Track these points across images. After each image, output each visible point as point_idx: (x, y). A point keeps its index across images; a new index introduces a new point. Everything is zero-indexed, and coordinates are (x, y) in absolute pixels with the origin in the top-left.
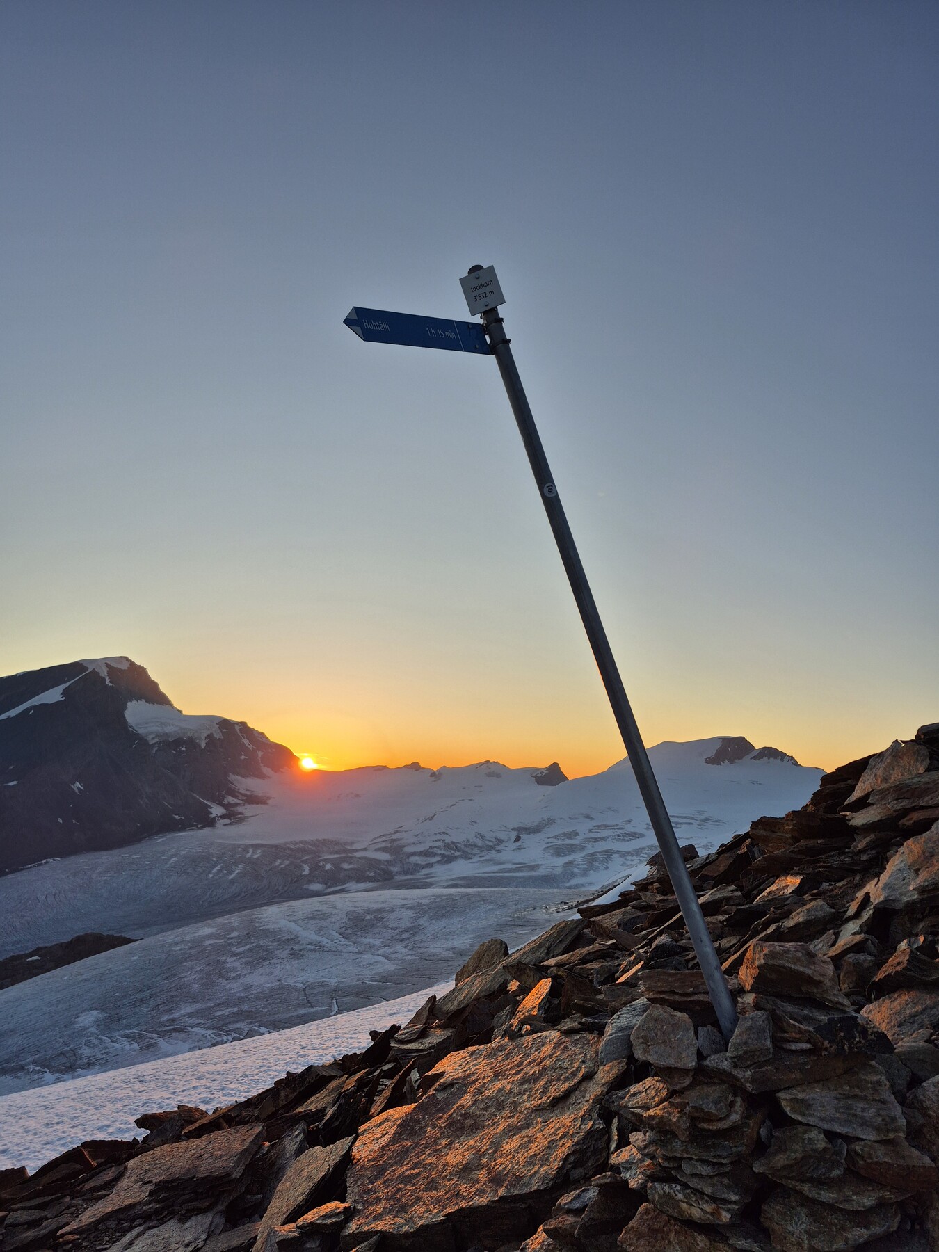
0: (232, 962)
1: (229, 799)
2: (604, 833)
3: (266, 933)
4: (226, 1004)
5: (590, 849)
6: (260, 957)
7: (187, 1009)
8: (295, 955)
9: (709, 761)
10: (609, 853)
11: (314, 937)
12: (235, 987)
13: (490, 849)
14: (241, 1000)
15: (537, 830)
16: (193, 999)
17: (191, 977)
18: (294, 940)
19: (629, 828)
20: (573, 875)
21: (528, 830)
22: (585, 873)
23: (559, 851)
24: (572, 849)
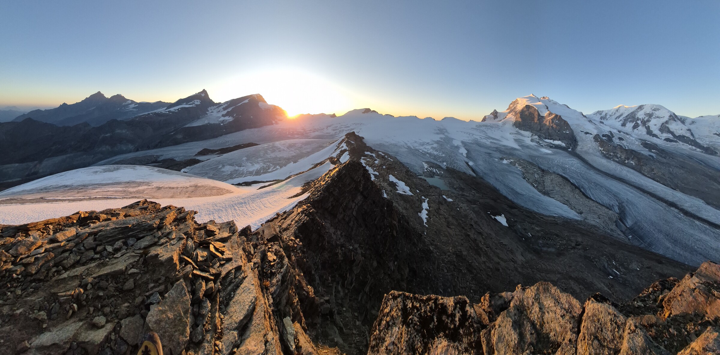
0: (269, 152)
1: (276, 120)
2: (342, 127)
3: (275, 147)
4: (266, 159)
5: (340, 130)
6: (273, 151)
7: (260, 159)
8: (280, 151)
9: (363, 113)
10: (343, 130)
11: (283, 148)
12: (268, 156)
13: (322, 130)
14: (269, 159)
15: (330, 126)
16: (261, 157)
17: (261, 154)
18: (280, 148)
19: (347, 126)
20: (336, 134)
21: (329, 126)
22: (339, 134)
23: (334, 130)
24: (336, 130)
